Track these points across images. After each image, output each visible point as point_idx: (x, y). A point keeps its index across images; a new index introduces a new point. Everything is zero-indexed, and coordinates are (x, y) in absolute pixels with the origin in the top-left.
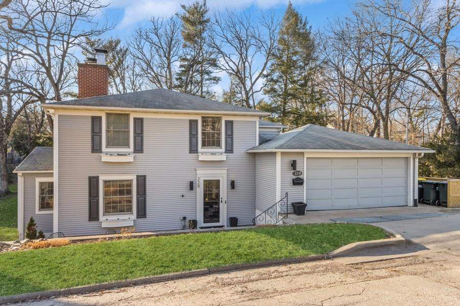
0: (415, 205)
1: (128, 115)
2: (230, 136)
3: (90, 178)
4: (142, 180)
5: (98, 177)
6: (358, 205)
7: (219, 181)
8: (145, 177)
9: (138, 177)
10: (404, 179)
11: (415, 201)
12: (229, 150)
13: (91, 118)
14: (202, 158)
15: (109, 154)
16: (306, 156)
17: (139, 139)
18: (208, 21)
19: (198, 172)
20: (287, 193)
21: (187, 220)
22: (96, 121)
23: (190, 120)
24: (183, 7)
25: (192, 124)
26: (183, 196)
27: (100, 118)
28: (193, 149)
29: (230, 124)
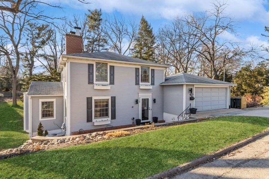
0: (229, 108)
1: (107, 64)
2: (153, 77)
3: (88, 98)
4: (113, 99)
5: (92, 97)
6: (211, 109)
7: (148, 99)
8: (115, 97)
9: (112, 97)
10: (225, 97)
11: (229, 106)
12: (153, 84)
13: (88, 65)
14: (142, 87)
15: (98, 85)
16: (195, 86)
17: (112, 77)
18: (101, 20)
19: (140, 95)
20: (190, 104)
21: (135, 119)
22: (90, 66)
23: (136, 68)
24: (89, 11)
25: (137, 70)
26: (133, 107)
27: (93, 65)
28: (137, 83)
29: (153, 71)
